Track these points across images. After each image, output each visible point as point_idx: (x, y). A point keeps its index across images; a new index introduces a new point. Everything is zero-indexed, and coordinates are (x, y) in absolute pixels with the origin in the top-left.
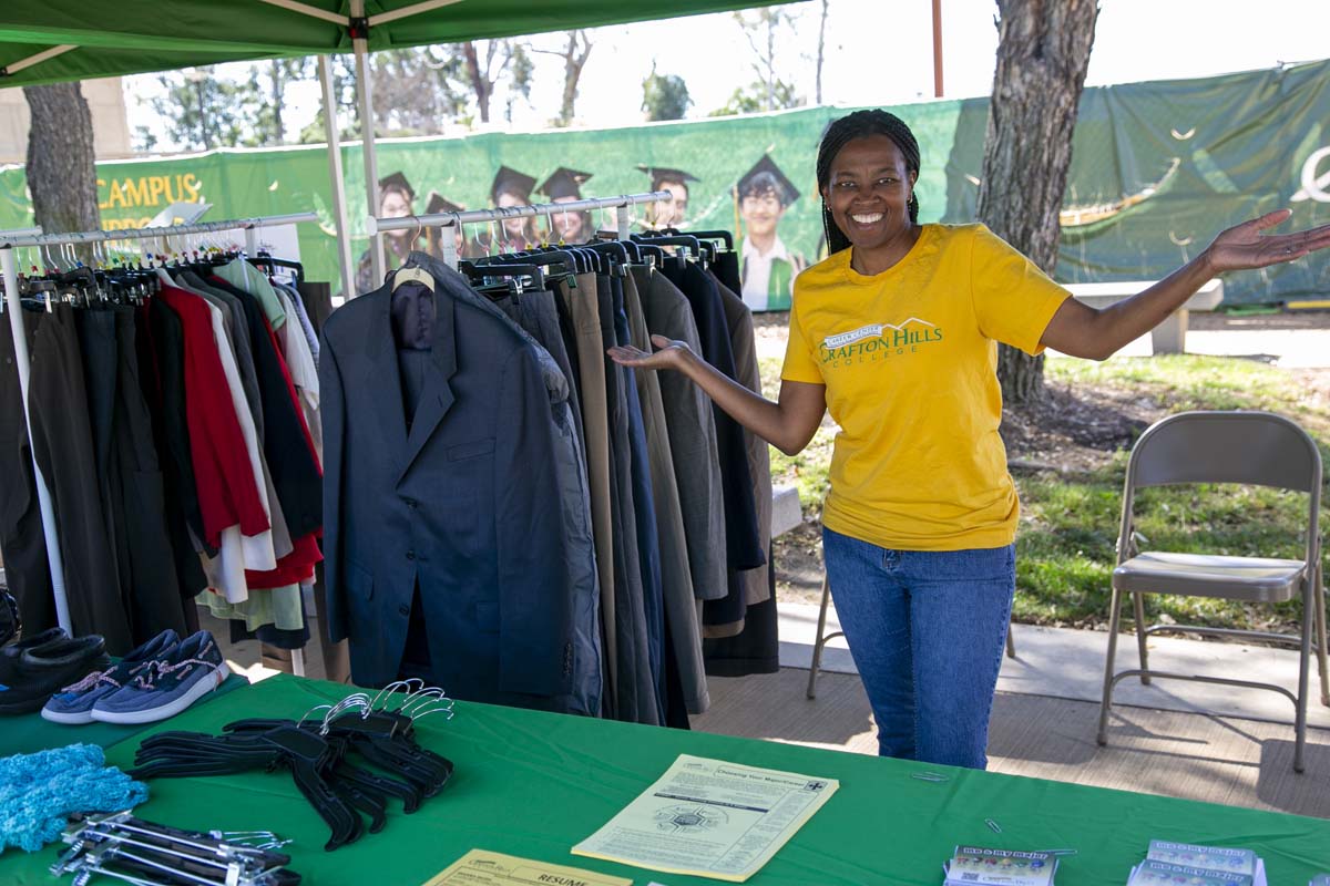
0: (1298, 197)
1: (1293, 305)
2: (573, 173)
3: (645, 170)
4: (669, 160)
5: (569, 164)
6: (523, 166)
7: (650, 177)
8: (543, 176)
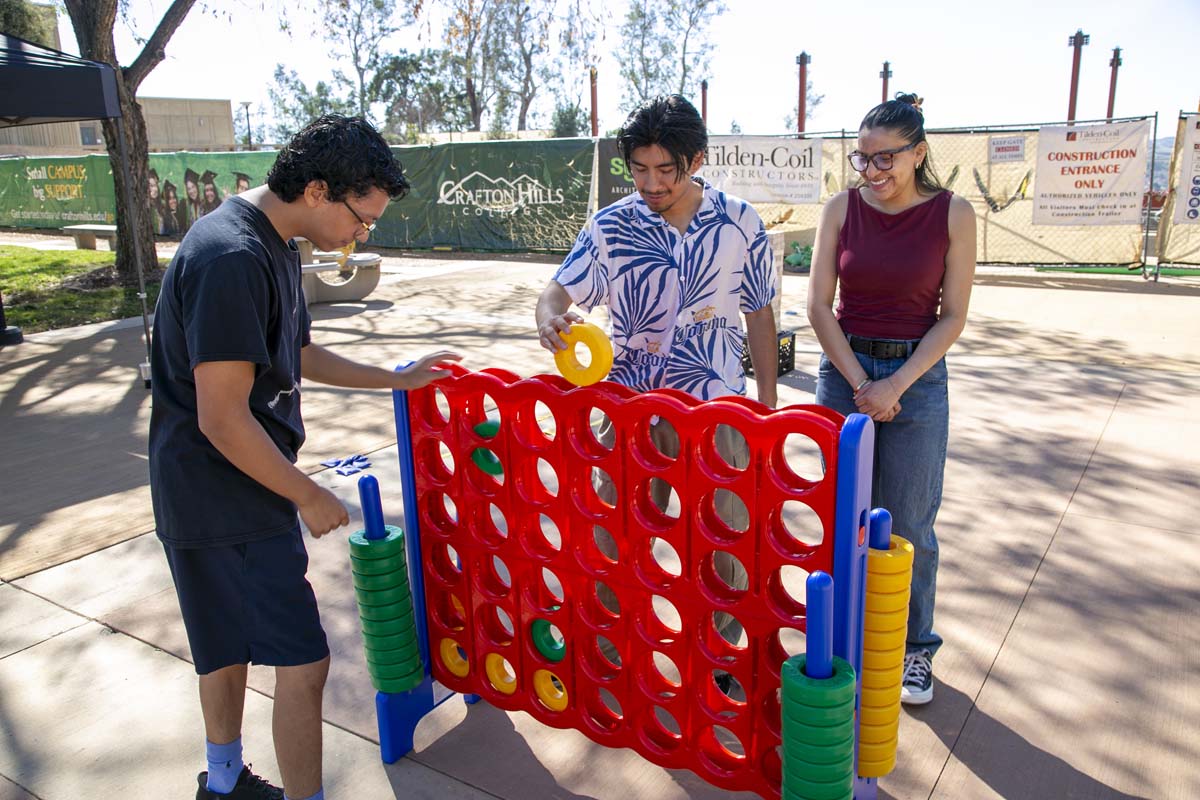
0: (439, 202)
1: (436, 248)
2: (211, 173)
3: (234, 173)
4: (241, 169)
5: (210, 169)
6: (194, 168)
7: (235, 177)
8: (201, 173)
